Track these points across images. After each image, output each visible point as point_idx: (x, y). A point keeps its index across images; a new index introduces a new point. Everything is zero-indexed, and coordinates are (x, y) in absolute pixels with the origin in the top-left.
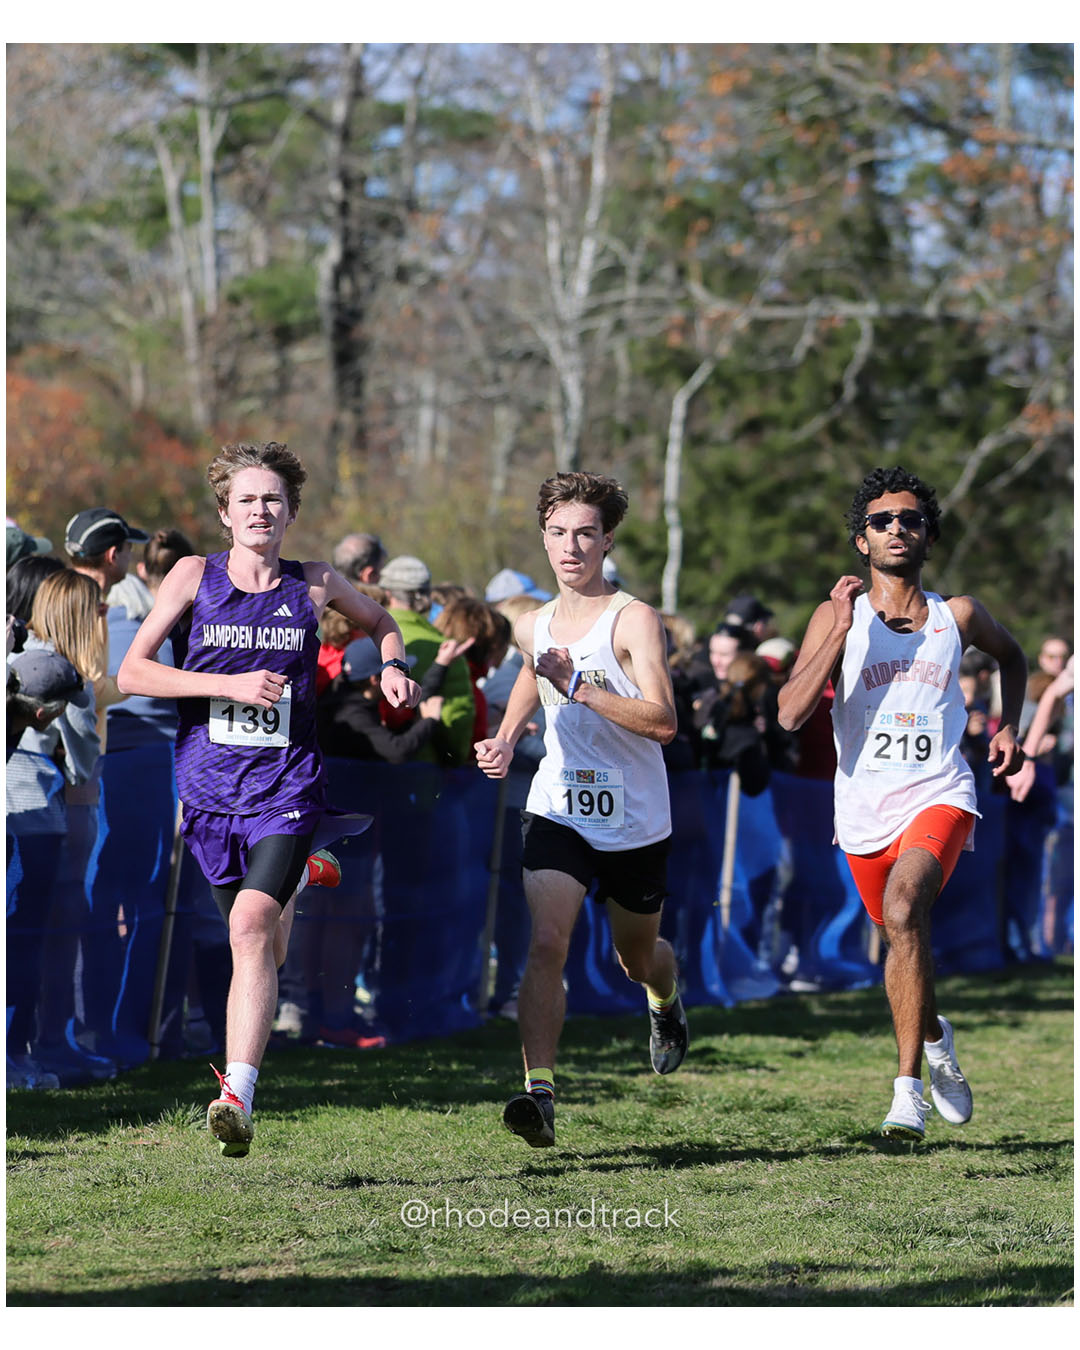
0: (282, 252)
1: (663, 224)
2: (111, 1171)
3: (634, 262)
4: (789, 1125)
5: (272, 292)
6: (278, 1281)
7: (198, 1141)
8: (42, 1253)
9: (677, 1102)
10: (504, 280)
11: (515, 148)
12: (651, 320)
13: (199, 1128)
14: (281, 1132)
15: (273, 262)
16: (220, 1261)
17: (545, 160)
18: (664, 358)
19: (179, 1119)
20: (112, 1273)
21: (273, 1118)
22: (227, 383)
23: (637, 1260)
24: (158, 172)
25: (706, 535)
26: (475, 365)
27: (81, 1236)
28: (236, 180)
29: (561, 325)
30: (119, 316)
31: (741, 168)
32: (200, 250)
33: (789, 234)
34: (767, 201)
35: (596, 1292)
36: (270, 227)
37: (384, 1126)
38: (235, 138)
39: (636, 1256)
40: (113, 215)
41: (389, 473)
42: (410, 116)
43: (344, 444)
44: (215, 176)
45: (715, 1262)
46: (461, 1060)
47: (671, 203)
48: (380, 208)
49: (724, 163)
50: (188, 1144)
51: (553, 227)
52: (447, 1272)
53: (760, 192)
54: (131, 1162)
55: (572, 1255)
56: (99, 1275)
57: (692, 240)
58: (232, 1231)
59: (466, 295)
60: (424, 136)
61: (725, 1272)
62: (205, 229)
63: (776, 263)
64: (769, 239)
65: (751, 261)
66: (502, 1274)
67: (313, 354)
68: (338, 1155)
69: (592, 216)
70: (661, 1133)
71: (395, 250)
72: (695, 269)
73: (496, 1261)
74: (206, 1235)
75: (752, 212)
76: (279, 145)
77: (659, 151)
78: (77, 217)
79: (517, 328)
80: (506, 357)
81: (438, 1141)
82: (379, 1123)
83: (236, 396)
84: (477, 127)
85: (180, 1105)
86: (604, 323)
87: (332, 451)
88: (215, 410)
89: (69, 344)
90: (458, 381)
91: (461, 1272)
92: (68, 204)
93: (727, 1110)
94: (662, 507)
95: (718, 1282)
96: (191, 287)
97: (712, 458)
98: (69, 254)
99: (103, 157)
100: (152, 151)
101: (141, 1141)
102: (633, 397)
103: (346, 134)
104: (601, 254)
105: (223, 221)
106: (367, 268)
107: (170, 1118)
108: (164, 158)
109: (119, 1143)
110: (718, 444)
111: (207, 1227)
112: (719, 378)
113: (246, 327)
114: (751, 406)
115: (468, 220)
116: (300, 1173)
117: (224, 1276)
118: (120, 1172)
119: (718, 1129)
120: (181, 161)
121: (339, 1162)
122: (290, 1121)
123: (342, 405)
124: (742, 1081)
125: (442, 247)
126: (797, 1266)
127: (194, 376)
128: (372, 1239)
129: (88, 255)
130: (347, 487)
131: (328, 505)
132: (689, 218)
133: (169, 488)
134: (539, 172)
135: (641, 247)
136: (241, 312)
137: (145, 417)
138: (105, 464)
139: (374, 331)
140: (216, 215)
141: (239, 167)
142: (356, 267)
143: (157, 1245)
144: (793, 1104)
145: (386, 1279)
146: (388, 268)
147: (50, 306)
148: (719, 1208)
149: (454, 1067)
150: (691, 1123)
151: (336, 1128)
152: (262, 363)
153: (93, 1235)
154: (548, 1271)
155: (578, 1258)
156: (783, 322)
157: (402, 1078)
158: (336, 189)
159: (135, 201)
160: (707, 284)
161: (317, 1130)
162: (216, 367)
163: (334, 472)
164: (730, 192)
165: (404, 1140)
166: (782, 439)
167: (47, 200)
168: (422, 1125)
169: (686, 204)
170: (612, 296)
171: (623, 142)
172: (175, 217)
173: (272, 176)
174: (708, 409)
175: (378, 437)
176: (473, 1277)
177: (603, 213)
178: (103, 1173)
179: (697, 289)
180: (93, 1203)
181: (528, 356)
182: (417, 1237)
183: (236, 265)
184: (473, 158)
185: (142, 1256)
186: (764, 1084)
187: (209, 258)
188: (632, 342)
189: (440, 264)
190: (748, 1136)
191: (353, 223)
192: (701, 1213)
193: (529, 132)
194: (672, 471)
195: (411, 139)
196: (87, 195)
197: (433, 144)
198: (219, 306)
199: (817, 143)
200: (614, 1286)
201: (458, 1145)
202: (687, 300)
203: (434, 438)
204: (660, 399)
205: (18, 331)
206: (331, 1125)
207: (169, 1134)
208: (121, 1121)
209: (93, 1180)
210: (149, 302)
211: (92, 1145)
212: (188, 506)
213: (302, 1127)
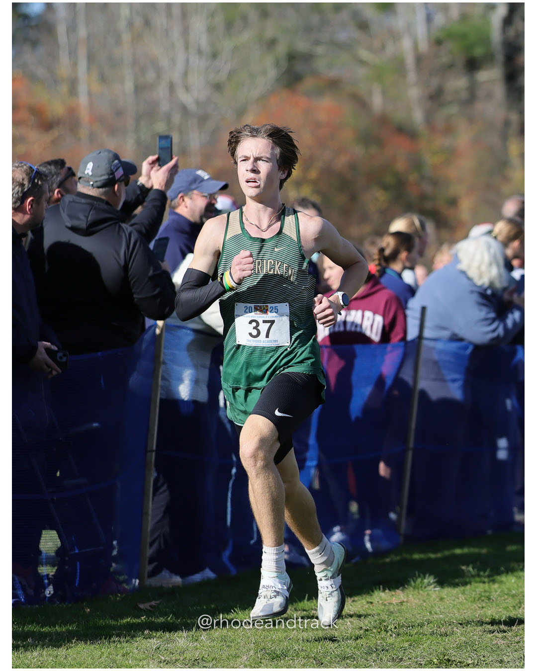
0: (468, 10)
5: (463, 37)
7: (432, 599)
13: (432, 590)
14: (485, 591)
15: (465, 17)
19: (419, 585)
22: (436, 97)
30: (364, 54)
43: (512, 132)
50: (425, 601)
67: (490, 76)
83: (442, 105)
85: (419, 576)
87: (504, 138)
88: (429, 115)
89: (332, 74)
96: (410, 35)
98: (332, 17)
101: (394, 599)
107: (412, 583)
109: (381, 602)
113: (445, 59)
122: (491, 583)
123: (510, 108)
127: (414, 93)
129: (344, 16)
130: (516, 161)
131: (502, 172)
133: (401, 165)
136: (443, 51)
137: (383, 120)
138: (358, 151)
142: (517, 18)
147: (320, 50)
152: (458, 83)
162: (428, 87)
163: (506, 152)
183: (439, 19)
187: (421, 16)
198: (430, 47)
205: (299, 67)
206: (518, 585)
207: (413, 595)
208: (381, 587)
209: (364, 628)
210: (383, 47)
211: (362, 603)
212: (413, 177)
213: (499, 588)
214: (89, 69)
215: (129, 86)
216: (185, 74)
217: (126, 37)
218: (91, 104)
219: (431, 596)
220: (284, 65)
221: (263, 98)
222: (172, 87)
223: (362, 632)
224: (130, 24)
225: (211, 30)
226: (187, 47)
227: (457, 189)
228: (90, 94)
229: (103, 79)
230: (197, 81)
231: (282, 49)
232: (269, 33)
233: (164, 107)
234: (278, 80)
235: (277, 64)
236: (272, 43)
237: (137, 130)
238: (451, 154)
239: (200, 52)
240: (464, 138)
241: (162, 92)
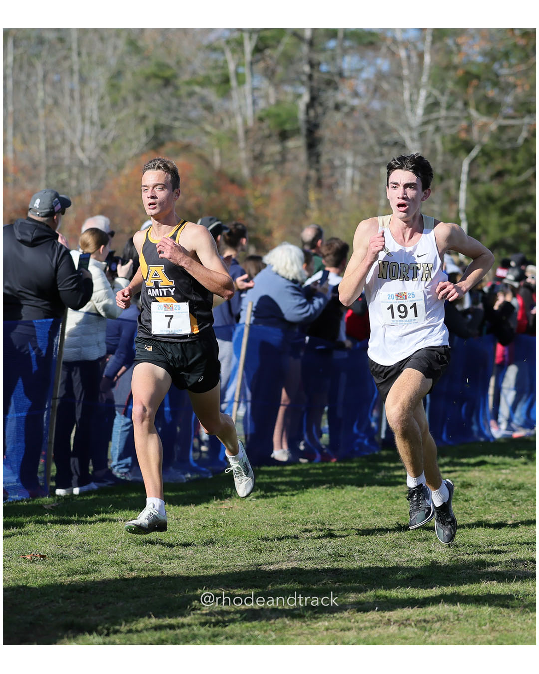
0: (282, 98)
1: (457, 83)
2: (210, 520)
3: (444, 100)
4: (521, 496)
5: (278, 116)
6: (287, 570)
7: (250, 506)
8: (179, 558)
9: (470, 486)
10: (384, 109)
11: (389, 48)
12: (453, 126)
13: (250, 500)
14: (288, 502)
15: (279, 103)
16: (261, 561)
17: (403, 54)
18: (458, 144)
20: (212, 566)
21: (284, 495)
22: (258, 158)
23: (453, 559)
24: (225, 62)
25: (478, 224)
26: (371, 149)
27: (197, 550)
28: (261, 65)
29: (410, 129)
30: (208, 128)
31: (492, 56)
32: (245, 97)
33: (515, 86)
34: (504, 71)
35: (433, 575)
36: (277, 86)
37: (335, 499)
38: (261, 46)
39: (452, 557)
40: (205, 82)
41: (332, 198)
42: (341, 35)
43: (312, 185)
44: (251, 64)
45: (488, 559)
46: (370, 468)
47: (460, 73)
48: (327, 77)
49: (485, 54)
50: (245, 508)
51: (406, 85)
52: (365, 566)
53: (501, 67)
54: (219, 516)
55: (422, 557)
56: (206, 567)
57: (470, 90)
58: (266, 548)
59: (367, 116)
60: (347, 44)
61: (493, 564)
62: (247, 88)
63: (509, 99)
64: (505, 89)
65: (498, 99)
66: (391, 566)
67: (297, 144)
68: (314, 512)
69: (424, 79)
70: (462, 500)
71: (334, 96)
72: (472, 103)
73: (388, 560)
74: (255, 549)
75: (497, 76)
76: (281, 48)
77: (454, 49)
78: (188, 83)
79: (390, 131)
80: (386, 144)
81: (360, 505)
82: (332, 497)
83: (262, 164)
84: (370, 39)
86: (430, 128)
87: (306, 188)
88: (253, 171)
89: (186, 141)
90: (364, 155)
91: (372, 565)
92: (185, 77)
93: (493, 489)
94: (458, 212)
95: (490, 569)
96: (241, 114)
97: (481, 189)
98: (186, 100)
99: (201, 55)
100: (223, 52)
101: (224, 506)
102: (444, 162)
103: (311, 44)
104: (429, 96)
105: (256, 83)
106: (321, 104)
108: (228, 56)
109: (214, 507)
110: (483, 183)
111: (255, 546)
112: (484, 152)
113: (266, 132)
114: (497, 165)
115: (367, 81)
116: (296, 521)
117: (264, 568)
118: (214, 521)
119: (489, 498)
120: (236, 56)
121: (315, 515)
123: (311, 167)
124: (499, 476)
125: (356, 94)
126: (525, 561)
127: (243, 155)
128: (330, 551)
129: (194, 100)
130: (313, 205)
131: (304, 212)
132: (468, 79)
133: (232, 206)
134: (400, 59)
135: (447, 93)
136: (264, 125)
137: (220, 174)
138: (203, 195)
139: (325, 133)
140: (252, 82)
141: (263, 59)
142: (317, 104)
143: (231, 554)
144: (523, 486)
145: (337, 569)
146: (331, 104)
147: (177, 124)
148: (490, 535)
149: (366, 470)
150: (476, 496)
151: (313, 499)
152: (274, 148)
153: (203, 550)
154: (412, 565)
155: (425, 559)
156: (512, 126)
157: (343, 476)
158: (307, 69)
159: (215, 75)
160: (477, 109)
161: (304, 501)
162: (253, 151)
163: (307, 198)
164: (487, 67)
165: (344, 505)
166: (513, 180)
167: (175, 76)
168: (352, 498)
169: (467, 73)
170: (434, 116)
171: (438, 45)
172: (233, 83)
173: (278, 63)
174: (478, 166)
175: (327, 181)
176: (378, 567)
177: (430, 78)
178: (207, 521)
179: (473, 112)
180: (202, 535)
181: (396, 143)
182: (351, 550)
183: (262, 104)
184: (370, 53)
185: (225, 559)
186: (509, 477)
187: (249, 101)
188: (443, 137)
189: (355, 102)
190: (502, 502)
191: (315, 84)
192: (482, 537)
193: (395, 41)
194: (463, 196)
195: (341, 46)
196: (194, 73)
197: (351, 48)
198: (254, 122)
199: (527, 44)
200: (442, 571)
201: (369, 507)
202: (469, 117)
203: (353, 182)
204: (456, 163)
205: (162, 136)
206: (310, 498)
207: (237, 503)
208: (214, 497)
209: (202, 524)
210: (222, 121)
211: (201, 508)
212: (241, 215)
213: (297, 499)
214: (14, 135)
215: (43, 147)
216: (82, 139)
217: (42, 113)
218: (15, 158)
219: (250, 504)
220: (152, 134)
221: (136, 156)
222: (72, 148)
223: (200, 527)
224: (44, 103)
225: (101, 108)
226: (83, 119)
227: (271, 223)
228: (14, 151)
229: (25, 142)
230: (89, 144)
231: (150, 122)
232: (141, 112)
233: (67, 162)
234: (146, 144)
235: (147, 132)
236: (144, 118)
237: (47, 177)
238: (268, 198)
239: (92, 123)
240: (277, 187)
241: (65, 151)
